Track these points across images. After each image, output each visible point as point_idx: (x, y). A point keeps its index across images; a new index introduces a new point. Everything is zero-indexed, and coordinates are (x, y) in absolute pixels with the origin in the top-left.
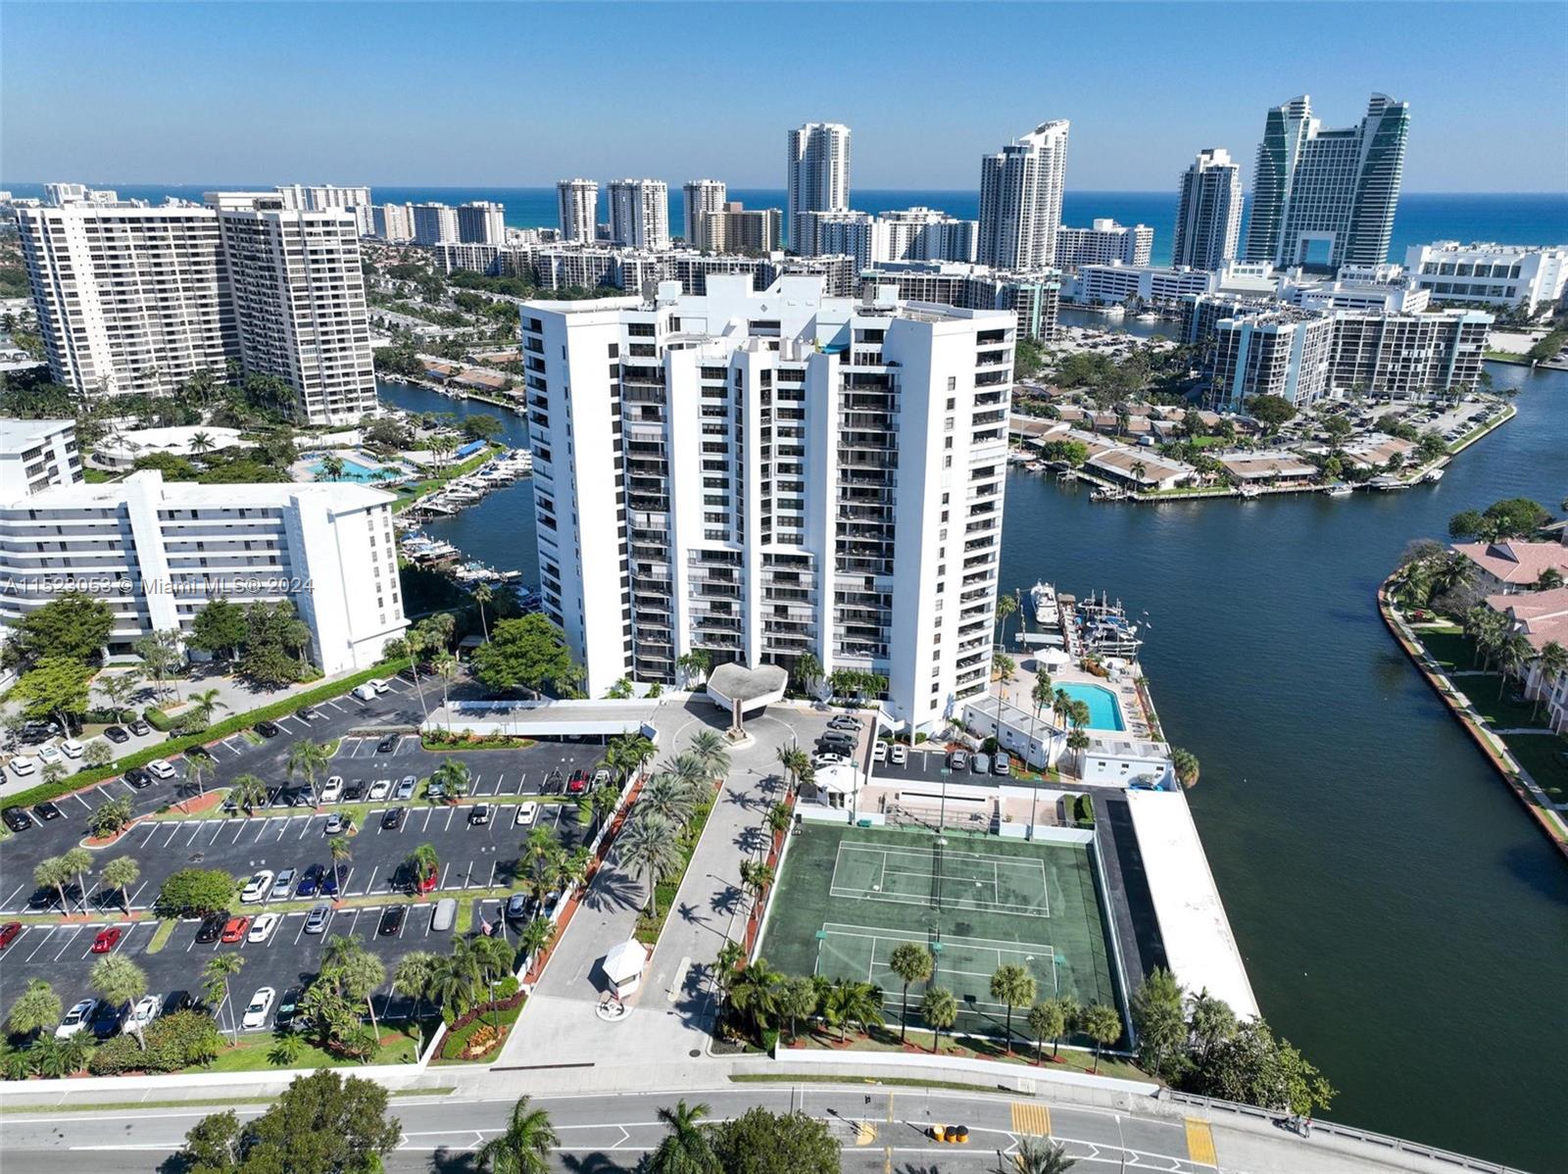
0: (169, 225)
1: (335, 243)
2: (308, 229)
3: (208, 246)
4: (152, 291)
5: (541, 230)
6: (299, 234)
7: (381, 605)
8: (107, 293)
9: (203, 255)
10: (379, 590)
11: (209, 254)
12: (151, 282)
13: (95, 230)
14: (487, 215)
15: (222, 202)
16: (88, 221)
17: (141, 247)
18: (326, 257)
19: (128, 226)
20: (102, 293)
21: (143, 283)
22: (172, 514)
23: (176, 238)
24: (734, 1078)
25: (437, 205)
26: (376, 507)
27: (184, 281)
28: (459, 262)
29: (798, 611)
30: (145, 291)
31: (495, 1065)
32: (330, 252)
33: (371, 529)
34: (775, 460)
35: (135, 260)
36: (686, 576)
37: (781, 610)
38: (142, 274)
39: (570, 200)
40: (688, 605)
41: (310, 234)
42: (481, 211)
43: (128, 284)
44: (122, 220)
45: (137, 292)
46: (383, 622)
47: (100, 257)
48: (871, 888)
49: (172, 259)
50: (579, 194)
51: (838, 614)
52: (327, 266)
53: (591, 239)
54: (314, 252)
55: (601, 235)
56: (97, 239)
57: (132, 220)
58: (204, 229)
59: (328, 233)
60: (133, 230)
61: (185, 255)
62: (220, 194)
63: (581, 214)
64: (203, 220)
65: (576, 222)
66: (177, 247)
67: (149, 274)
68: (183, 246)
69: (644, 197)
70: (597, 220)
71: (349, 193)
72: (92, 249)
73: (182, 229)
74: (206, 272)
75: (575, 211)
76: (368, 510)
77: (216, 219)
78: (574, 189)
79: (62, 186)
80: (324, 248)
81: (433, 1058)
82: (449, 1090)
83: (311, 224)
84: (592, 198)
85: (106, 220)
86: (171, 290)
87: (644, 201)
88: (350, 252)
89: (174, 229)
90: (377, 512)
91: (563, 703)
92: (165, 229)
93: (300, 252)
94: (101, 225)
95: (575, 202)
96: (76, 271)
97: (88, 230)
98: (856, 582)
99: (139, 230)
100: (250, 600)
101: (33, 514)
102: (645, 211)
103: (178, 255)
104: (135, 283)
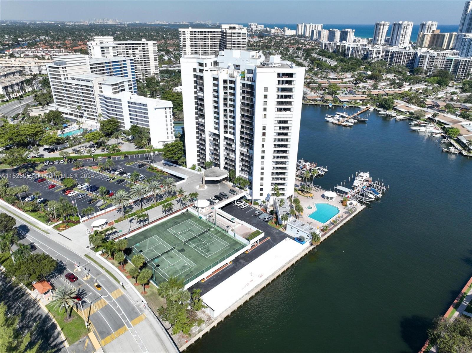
0: (209, 33)
1: (240, 39)
2: (233, 35)
3: (218, 39)
4: (203, 51)
5: (370, 39)
6: (231, 36)
7: (168, 134)
8: (193, 51)
9: (216, 41)
10: (167, 130)
11: (218, 41)
12: (203, 48)
13: (192, 34)
14: (349, 33)
15: (223, 27)
16: (191, 32)
17: (202, 39)
18: (237, 43)
19: (200, 33)
20: (191, 51)
21: (201, 48)
22: (131, 103)
23: (210, 37)
24: (86, 255)
25: (336, 30)
26: (168, 108)
27: (211, 48)
28: (326, 48)
29: (232, 156)
30: (201, 51)
31: (60, 233)
32: (239, 41)
33: (166, 114)
34: (229, 108)
35: (200, 42)
36: (208, 139)
37: (228, 154)
38: (201, 46)
39: (378, 29)
40: (209, 148)
41: (234, 36)
42: (347, 32)
43: (198, 48)
44: (199, 32)
45: (199, 51)
46: (168, 138)
47: (192, 41)
48: (178, 232)
49: (209, 42)
50: (382, 27)
51: (241, 159)
52: (237, 45)
53: (383, 42)
54: (234, 41)
55: (387, 41)
56: (192, 37)
57: (201, 32)
58: (218, 34)
59: (239, 36)
60: (201, 34)
61: (212, 41)
62: (222, 25)
63: (381, 34)
64: (218, 32)
65: (378, 36)
66: (210, 39)
67: (203, 46)
68: (212, 39)
69: (403, 27)
70: (386, 36)
71: (317, 26)
72: (191, 39)
73: (212, 34)
74: (216, 46)
75: (379, 32)
76: (165, 108)
77: (221, 32)
78: (381, 25)
79: (252, 24)
80: (237, 40)
81: (54, 227)
82: (48, 233)
83: (234, 33)
84: (386, 28)
85: (195, 32)
86: (207, 51)
87: (402, 29)
88: (244, 42)
89: (210, 34)
90: (168, 109)
91: (181, 167)
92: (208, 34)
93: (231, 41)
94: (194, 33)
95: (380, 29)
96: (187, 45)
97: (191, 34)
98: (245, 150)
99: (202, 34)
100: (142, 126)
101: (111, 99)
102: (402, 33)
103: (210, 41)
104: (199, 48)
